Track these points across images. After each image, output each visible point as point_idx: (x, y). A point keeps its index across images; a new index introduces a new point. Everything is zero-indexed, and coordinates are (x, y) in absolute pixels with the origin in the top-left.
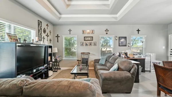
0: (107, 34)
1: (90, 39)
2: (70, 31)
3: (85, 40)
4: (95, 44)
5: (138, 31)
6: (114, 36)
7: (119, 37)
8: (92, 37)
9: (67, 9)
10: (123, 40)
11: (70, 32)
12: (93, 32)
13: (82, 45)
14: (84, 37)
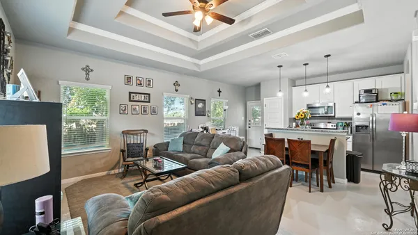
0: (177, 90)
1: (143, 98)
2: (88, 70)
3: (130, 101)
4: (154, 112)
5: (219, 91)
6: (188, 96)
7: (196, 100)
8: (149, 94)
9: (116, 20)
10: (200, 105)
11: (87, 74)
12: (149, 82)
13: (124, 111)
14: (130, 93)
